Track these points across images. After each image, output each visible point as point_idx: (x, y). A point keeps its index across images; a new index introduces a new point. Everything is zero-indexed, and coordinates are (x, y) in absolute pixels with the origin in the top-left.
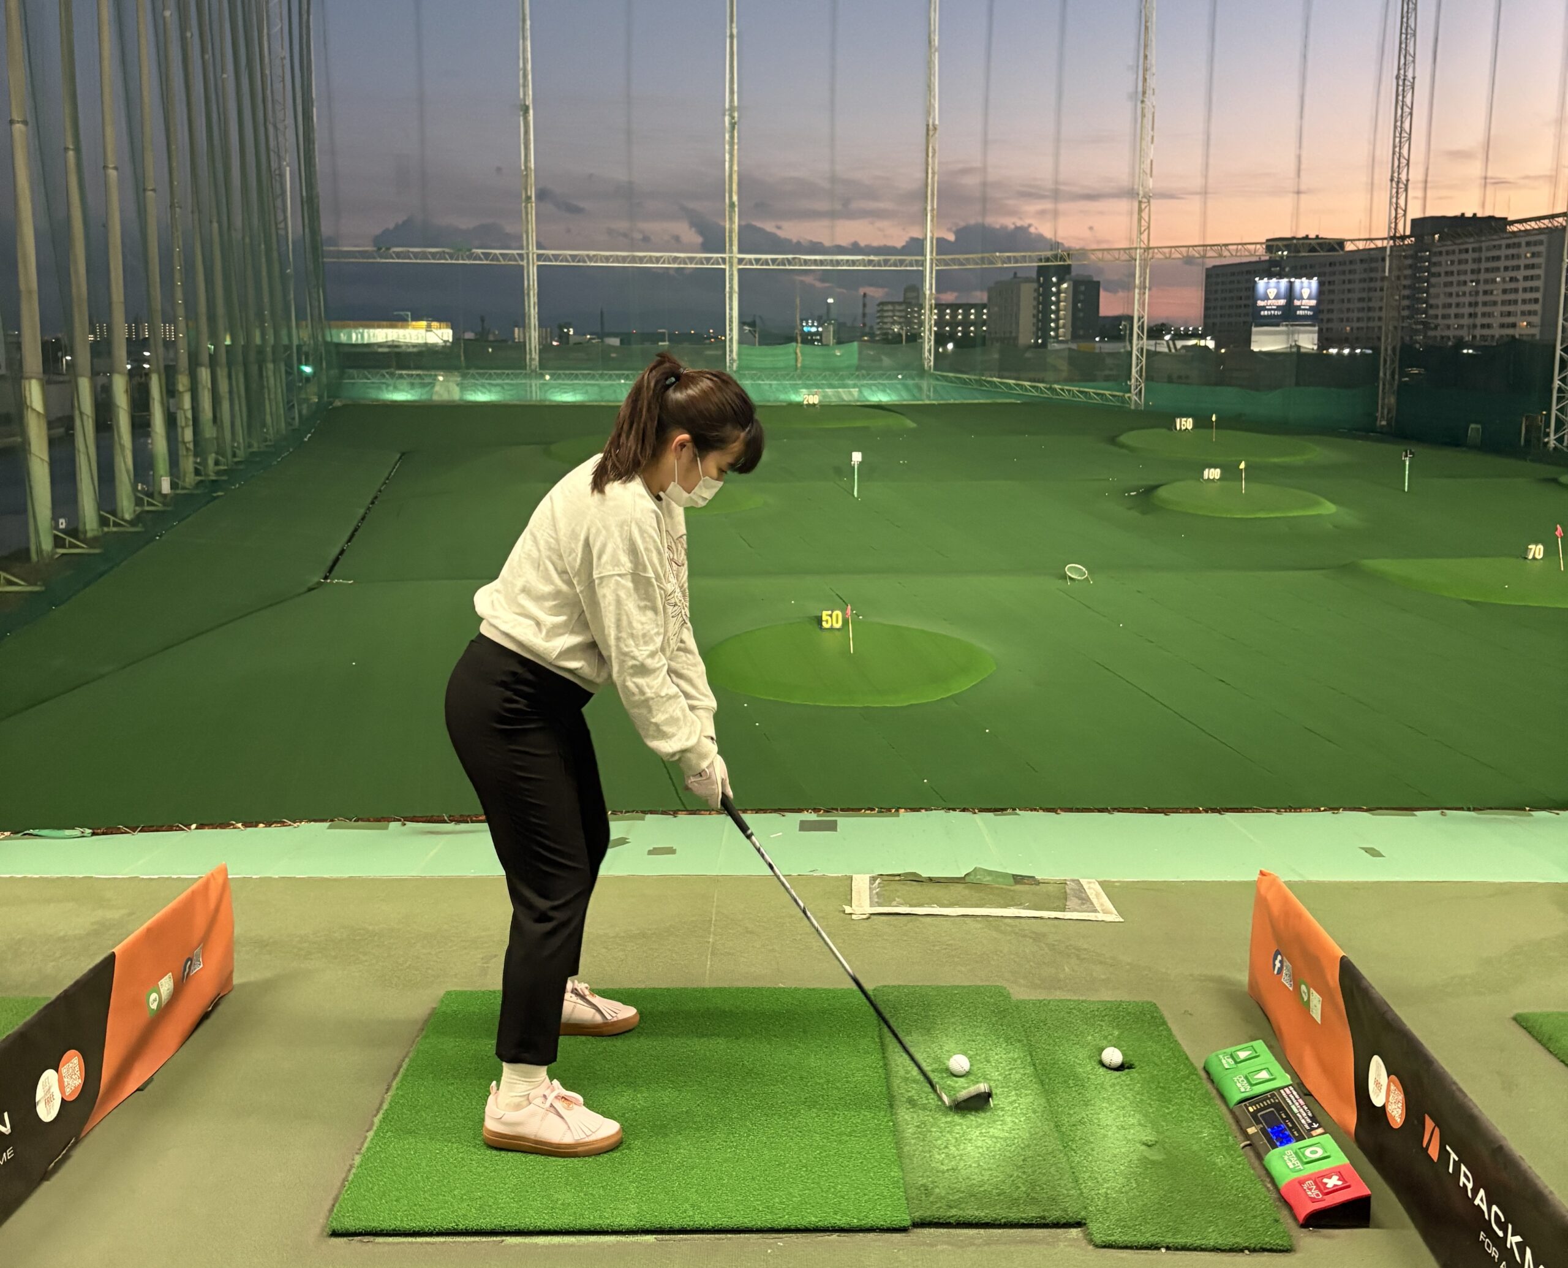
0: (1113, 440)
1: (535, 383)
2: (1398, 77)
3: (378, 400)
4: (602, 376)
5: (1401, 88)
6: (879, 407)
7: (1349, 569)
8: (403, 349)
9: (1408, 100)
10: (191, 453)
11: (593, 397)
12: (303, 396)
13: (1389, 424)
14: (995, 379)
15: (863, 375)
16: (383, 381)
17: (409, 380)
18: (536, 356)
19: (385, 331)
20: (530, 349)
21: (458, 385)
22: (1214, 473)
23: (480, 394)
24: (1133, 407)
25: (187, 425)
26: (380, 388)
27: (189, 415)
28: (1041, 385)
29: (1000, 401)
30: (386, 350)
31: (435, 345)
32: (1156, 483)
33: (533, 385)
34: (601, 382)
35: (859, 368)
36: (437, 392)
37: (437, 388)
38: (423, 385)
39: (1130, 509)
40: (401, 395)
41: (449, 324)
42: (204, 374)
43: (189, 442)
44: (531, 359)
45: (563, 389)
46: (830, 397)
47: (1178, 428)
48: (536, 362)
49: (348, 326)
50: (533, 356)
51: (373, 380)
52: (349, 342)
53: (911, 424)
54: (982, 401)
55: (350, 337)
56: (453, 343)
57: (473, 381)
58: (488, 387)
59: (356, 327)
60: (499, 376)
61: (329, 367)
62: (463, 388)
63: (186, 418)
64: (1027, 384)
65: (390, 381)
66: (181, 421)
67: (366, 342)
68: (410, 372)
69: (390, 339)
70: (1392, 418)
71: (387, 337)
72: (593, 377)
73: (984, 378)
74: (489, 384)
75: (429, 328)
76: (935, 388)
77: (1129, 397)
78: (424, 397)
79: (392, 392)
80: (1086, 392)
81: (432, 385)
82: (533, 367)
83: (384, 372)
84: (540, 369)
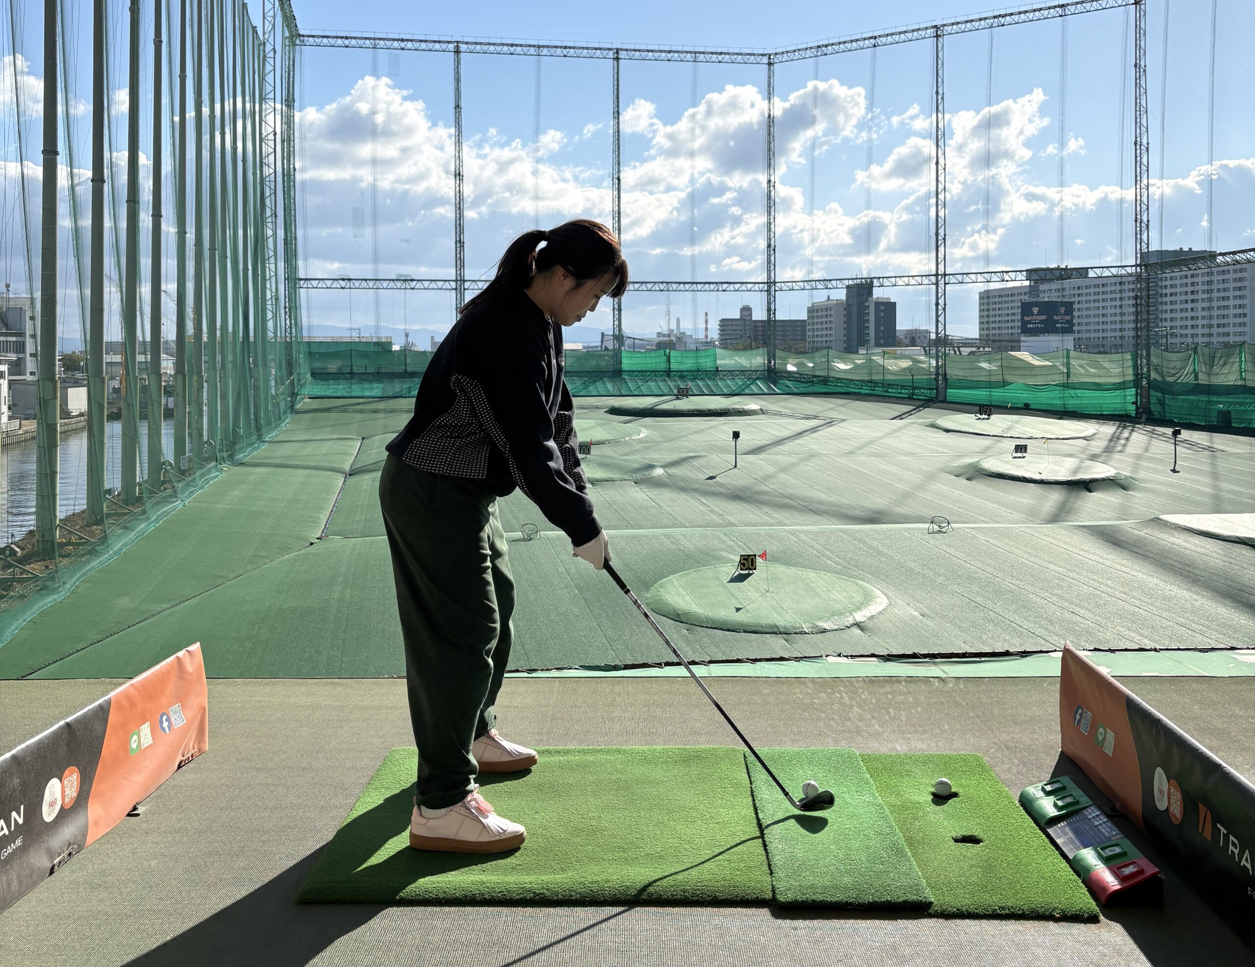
2: (1136, 144)
5: (1138, 152)
9: (1145, 160)
80: (902, 387)
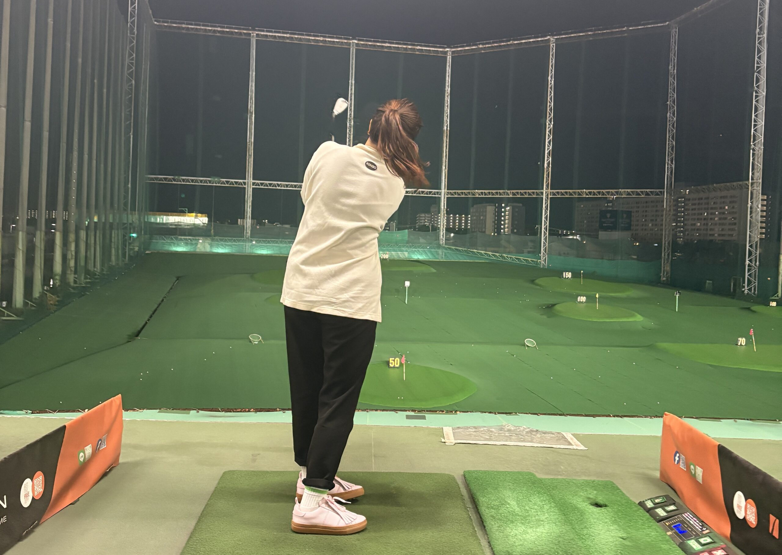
0: (532, 281)
1: (248, 244)
3: (168, 251)
4: (281, 242)
6: (418, 261)
7: (651, 347)
8: (183, 227)
10: (73, 272)
11: (276, 252)
12: (131, 247)
13: (667, 279)
14: (475, 250)
15: (410, 246)
16: (172, 241)
17: (185, 241)
18: (249, 231)
19: (174, 217)
20: (247, 228)
21: (209, 244)
22: (583, 299)
23: (220, 249)
24: (542, 267)
25: (72, 259)
26: (170, 245)
27: (73, 253)
28: (497, 254)
29: (476, 261)
30: (174, 227)
31: (199, 225)
32: (555, 303)
33: (247, 245)
34: (281, 245)
35: (408, 242)
36: (199, 248)
37: (199, 246)
38: (192, 244)
39: (542, 315)
40: (181, 248)
41: (207, 215)
42: (83, 234)
43: (72, 267)
44: (246, 232)
45: (262, 247)
46: (394, 256)
47: (564, 277)
48: (249, 234)
49: (156, 215)
50: (248, 231)
51: (167, 241)
52: (156, 222)
53: (434, 270)
54: (468, 261)
55: (156, 219)
56: (208, 224)
57: (217, 243)
58: (224, 245)
59: (160, 215)
60: (230, 240)
61: (145, 234)
62: (211, 246)
63: (72, 254)
64: (490, 253)
65: (175, 242)
66: (69, 256)
67: (164, 222)
68: (186, 237)
69: (177, 221)
70: (668, 277)
71: (175, 220)
72: (277, 242)
73: (469, 250)
74: (225, 244)
75: (196, 217)
76: (445, 253)
77: (540, 262)
78: (192, 250)
79: (176, 247)
80: (519, 259)
81: (196, 244)
82: (247, 237)
83: (172, 237)
84: (251, 238)
